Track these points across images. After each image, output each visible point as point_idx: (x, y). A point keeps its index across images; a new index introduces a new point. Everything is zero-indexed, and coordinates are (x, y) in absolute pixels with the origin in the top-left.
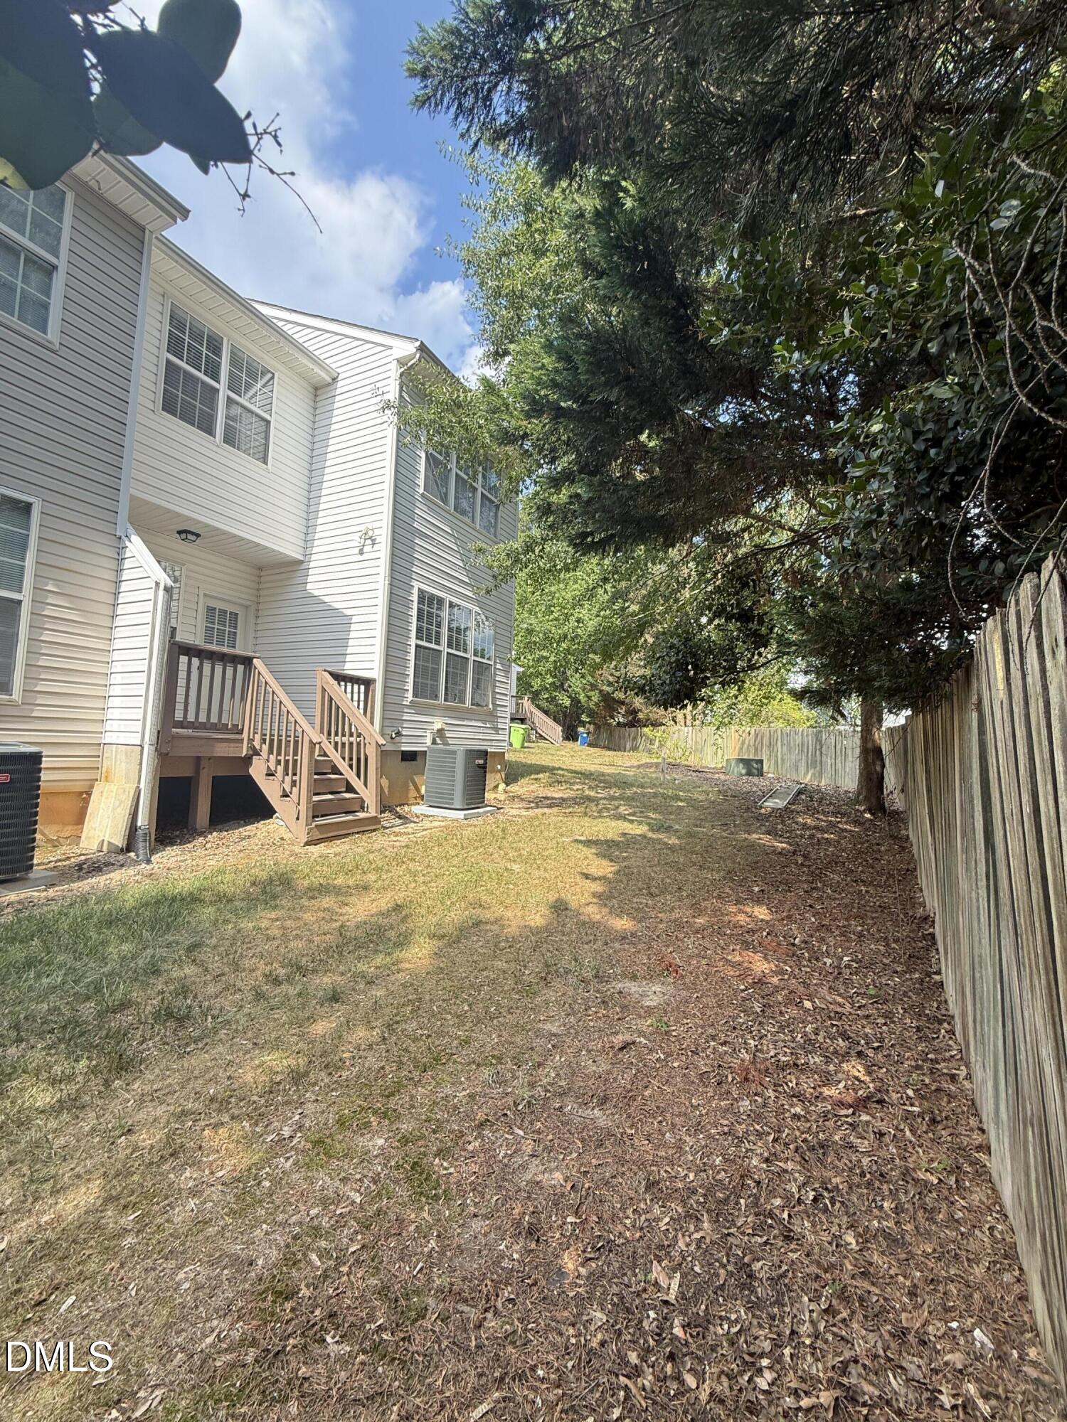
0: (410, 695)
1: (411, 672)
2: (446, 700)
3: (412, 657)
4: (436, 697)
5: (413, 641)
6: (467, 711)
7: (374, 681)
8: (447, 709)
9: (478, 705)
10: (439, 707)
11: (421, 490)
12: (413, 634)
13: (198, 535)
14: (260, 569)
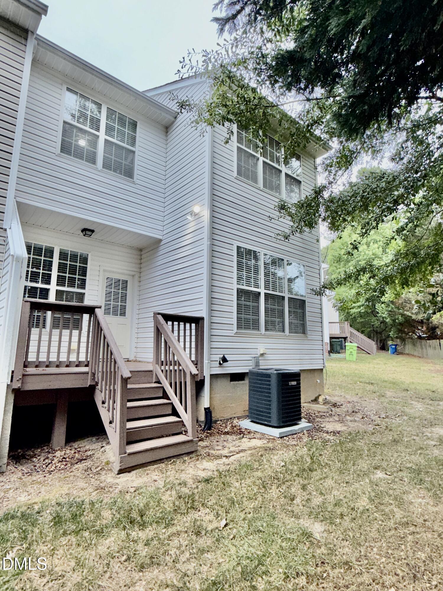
0: (234, 328)
1: (234, 309)
2: (266, 330)
3: (234, 298)
4: (257, 328)
5: (235, 286)
6: (286, 337)
7: (203, 319)
8: (268, 337)
9: (295, 332)
10: (261, 336)
11: (235, 174)
12: (234, 281)
13: (93, 231)
14: (141, 250)
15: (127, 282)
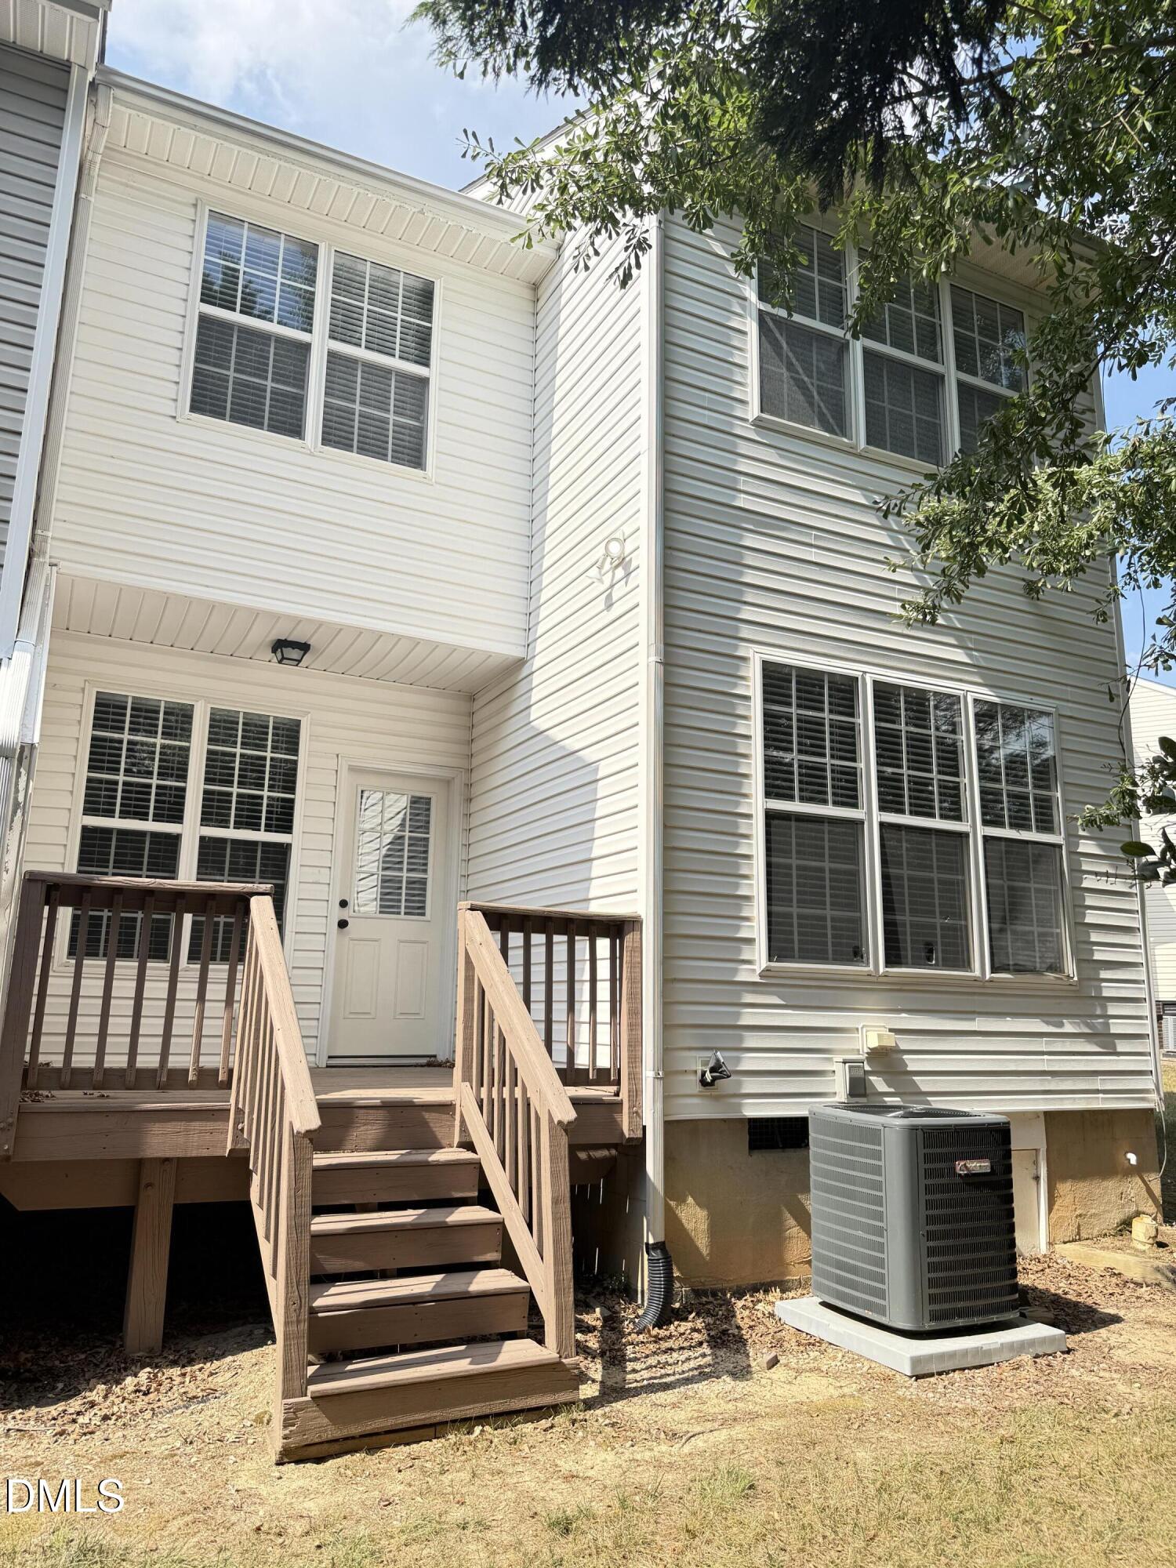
0: (759, 954)
1: (756, 886)
2: (890, 961)
3: (756, 846)
4: (857, 954)
5: (756, 803)
6: (978, 987)
7: (636, 922)
8: (901, 987)
9: (1019, 969)
10: (870, 985)
11: (753, 411)
12: (756, 784)
14: (470, 697)
15: (428, 801)
